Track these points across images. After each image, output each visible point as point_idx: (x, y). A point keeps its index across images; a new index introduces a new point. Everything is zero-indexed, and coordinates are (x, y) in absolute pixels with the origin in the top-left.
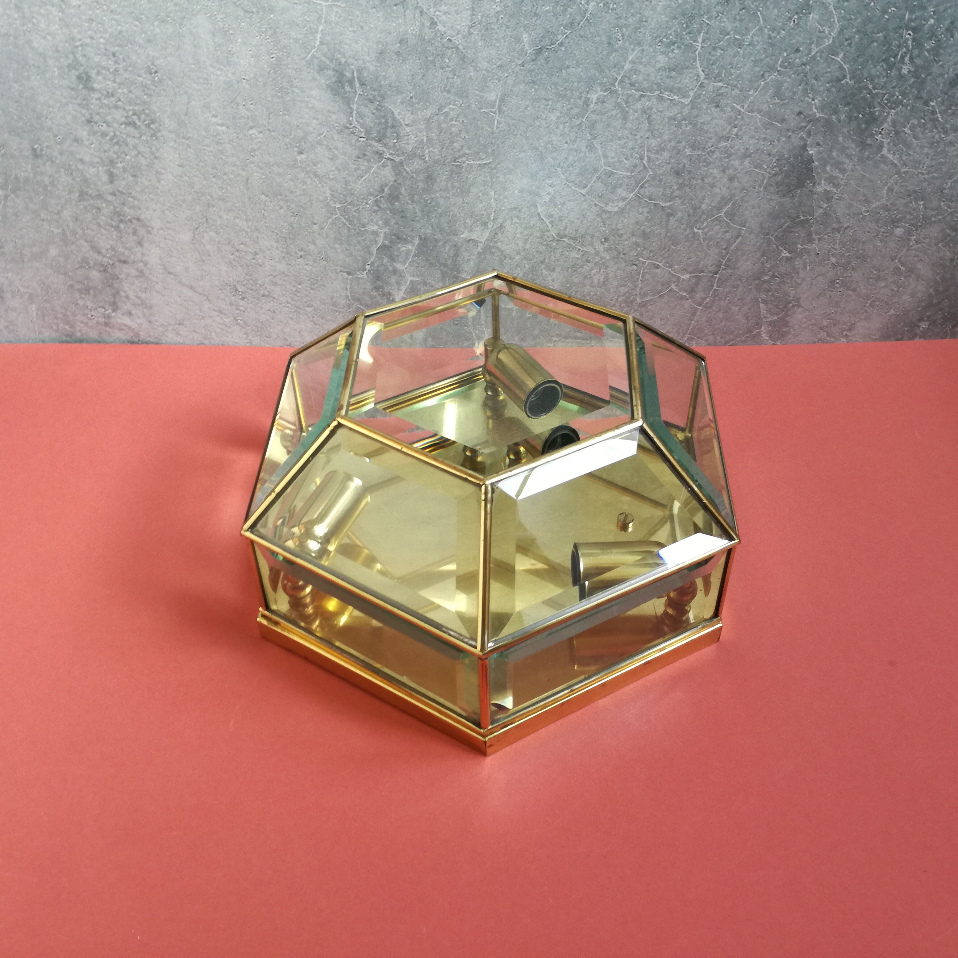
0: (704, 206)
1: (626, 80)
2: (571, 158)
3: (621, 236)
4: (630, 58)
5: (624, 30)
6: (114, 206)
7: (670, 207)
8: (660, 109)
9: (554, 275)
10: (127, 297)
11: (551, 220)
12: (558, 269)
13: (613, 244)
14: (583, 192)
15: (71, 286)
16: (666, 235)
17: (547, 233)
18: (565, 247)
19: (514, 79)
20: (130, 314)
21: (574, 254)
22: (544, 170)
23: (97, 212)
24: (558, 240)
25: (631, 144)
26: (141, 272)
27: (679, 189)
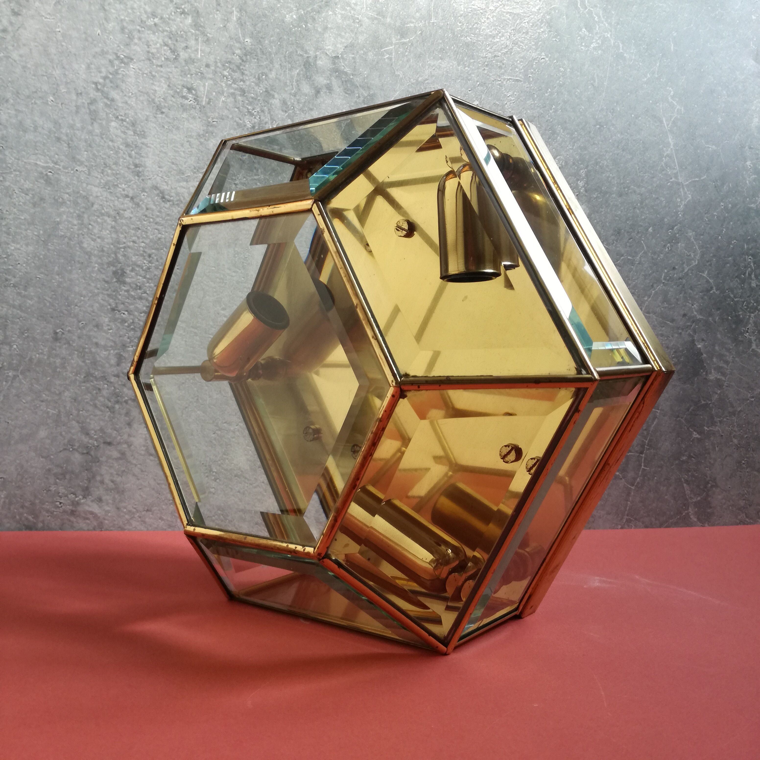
6: (114, 387)
10: (102, 482)
15: (49, 470)
20: (100, 500)
23: (97, 393)
26: (123, 454)
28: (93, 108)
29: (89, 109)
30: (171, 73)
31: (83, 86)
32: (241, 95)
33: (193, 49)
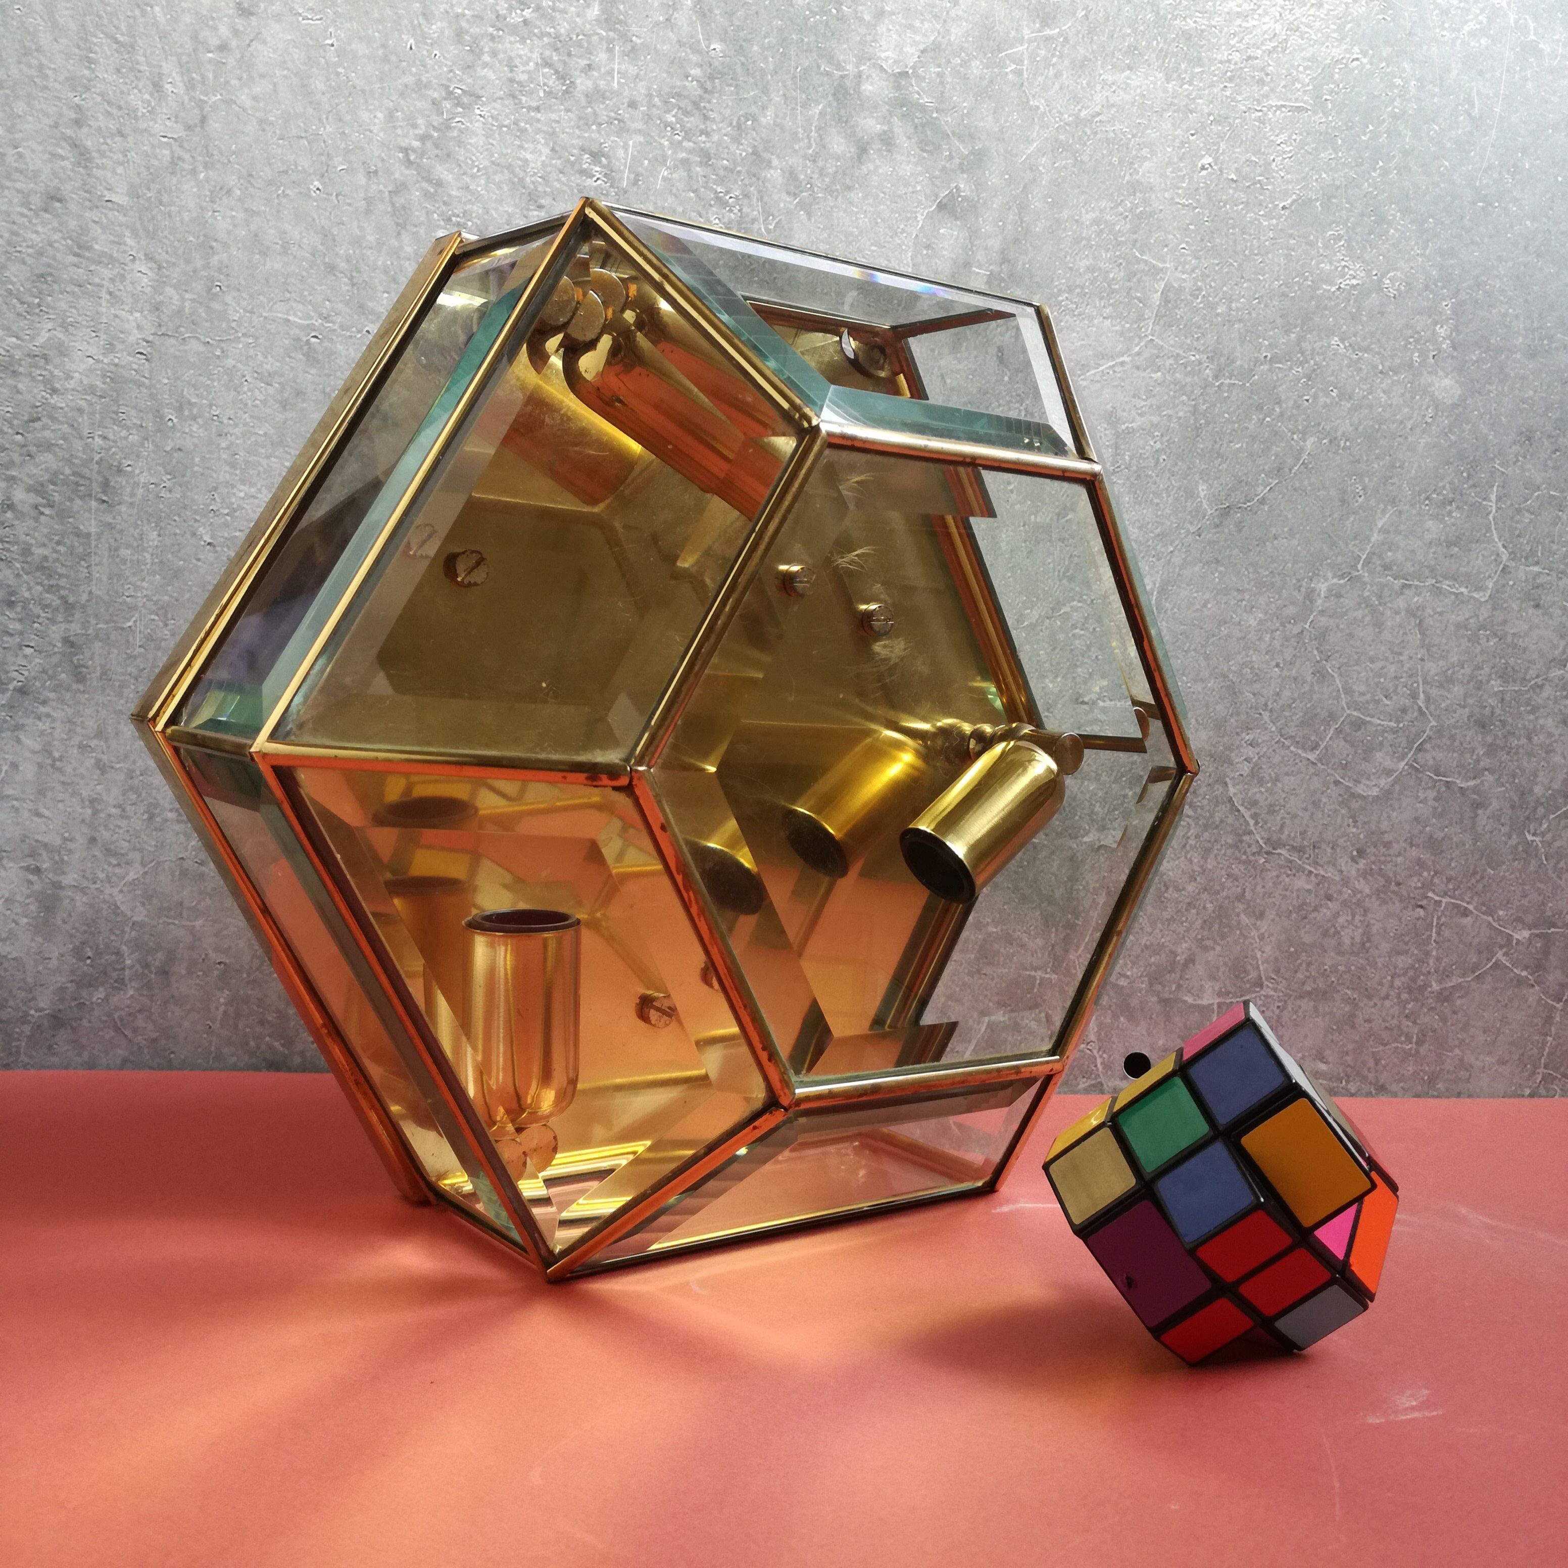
0: (1538, 790)
1: (1375, 559)
2: (1287, 693)
3: (1388, 845)
4: (1380, 524)
5: (1367, 480)
7: (1475, 790)
8: (1439, 610)
9: (1264, 926)
11: (1253, 810)
12: (1271, 914)
13: (1374, 863)
14: (1312, 757)
16: (1474, 844)
17: (1246, 838)
18: (1281, 867)
19: (1183, 556)
21: (1301, 883)
22: (1238, 714)
24: (1268, 853)
25: (1392, 669)
27: (1488, 754)
28: (400, 201)
29: (393, 205)
30: (558, 122)
31: (379, 157)
32: (701, 164)
33: (603, 70)
